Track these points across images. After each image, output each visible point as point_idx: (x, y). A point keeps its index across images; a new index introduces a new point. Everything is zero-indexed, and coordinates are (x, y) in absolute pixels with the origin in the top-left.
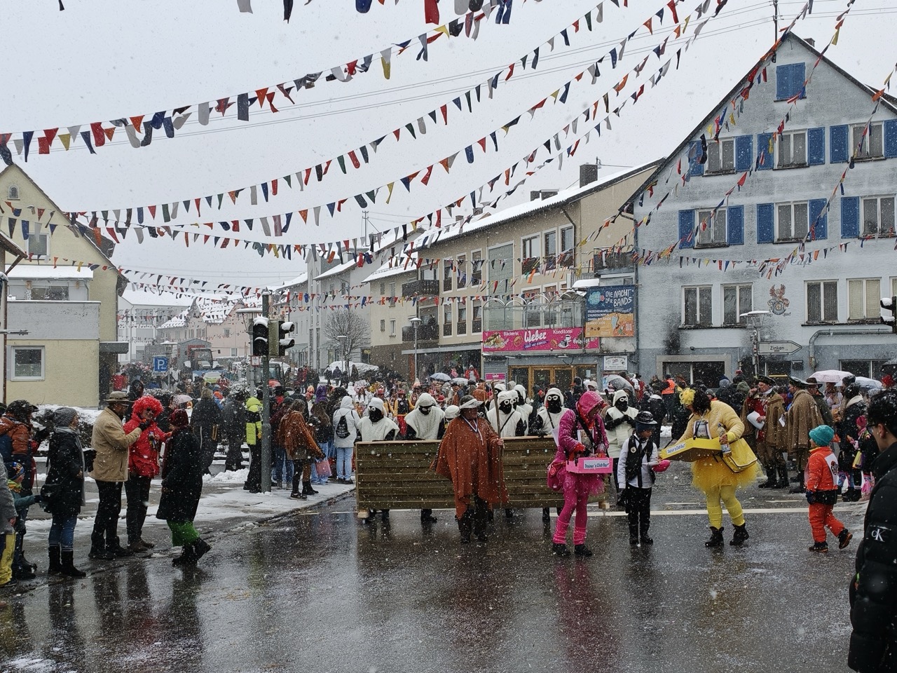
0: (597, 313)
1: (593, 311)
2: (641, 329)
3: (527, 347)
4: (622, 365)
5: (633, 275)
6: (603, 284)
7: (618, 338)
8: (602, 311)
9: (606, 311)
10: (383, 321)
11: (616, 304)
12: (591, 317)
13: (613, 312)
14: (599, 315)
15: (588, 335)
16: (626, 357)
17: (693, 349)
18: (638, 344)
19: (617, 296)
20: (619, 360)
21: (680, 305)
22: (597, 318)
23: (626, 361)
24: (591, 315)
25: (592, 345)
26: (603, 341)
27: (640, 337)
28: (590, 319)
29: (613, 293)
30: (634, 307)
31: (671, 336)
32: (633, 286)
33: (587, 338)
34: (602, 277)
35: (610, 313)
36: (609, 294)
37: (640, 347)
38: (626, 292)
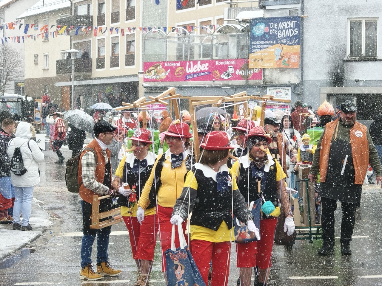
0: (261, 44)
1: (257, 43)
2: (306, 60)
3: (188, 77)
4: (285, 96)
5: (299, 6)
6: (268, 16)
7: (282, 70)
8: (265, 42)
9: (270, 42)
10: (36, 56)
11: (280, 35)
12: (255, 49)
13: (277, 43)
14: (262, 46)
15: (251, 66)
16: (290, 88)
17: (357, 81)
18: (302, 76)
19: (282, 28)
20: (283, 91)
21: (346, 38)
22: (261, 49)
23: (289, 93)
24: (255, 47)
25: (255, 76)
26: (267, 73)
27: (305, 69)
28: (254, 50)
29: (278, 25)
30: (299, 39)
31: (337, 68)
32: (299, 17)
33: (250, 69)
34: (267, 8)
35: (273, 44)
36: (273, 25)
37: (304, 79)
38: (292, 24)
